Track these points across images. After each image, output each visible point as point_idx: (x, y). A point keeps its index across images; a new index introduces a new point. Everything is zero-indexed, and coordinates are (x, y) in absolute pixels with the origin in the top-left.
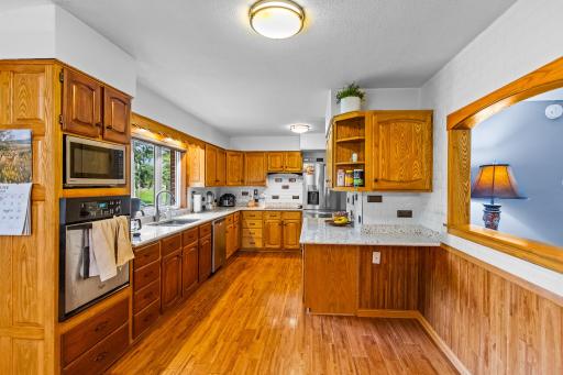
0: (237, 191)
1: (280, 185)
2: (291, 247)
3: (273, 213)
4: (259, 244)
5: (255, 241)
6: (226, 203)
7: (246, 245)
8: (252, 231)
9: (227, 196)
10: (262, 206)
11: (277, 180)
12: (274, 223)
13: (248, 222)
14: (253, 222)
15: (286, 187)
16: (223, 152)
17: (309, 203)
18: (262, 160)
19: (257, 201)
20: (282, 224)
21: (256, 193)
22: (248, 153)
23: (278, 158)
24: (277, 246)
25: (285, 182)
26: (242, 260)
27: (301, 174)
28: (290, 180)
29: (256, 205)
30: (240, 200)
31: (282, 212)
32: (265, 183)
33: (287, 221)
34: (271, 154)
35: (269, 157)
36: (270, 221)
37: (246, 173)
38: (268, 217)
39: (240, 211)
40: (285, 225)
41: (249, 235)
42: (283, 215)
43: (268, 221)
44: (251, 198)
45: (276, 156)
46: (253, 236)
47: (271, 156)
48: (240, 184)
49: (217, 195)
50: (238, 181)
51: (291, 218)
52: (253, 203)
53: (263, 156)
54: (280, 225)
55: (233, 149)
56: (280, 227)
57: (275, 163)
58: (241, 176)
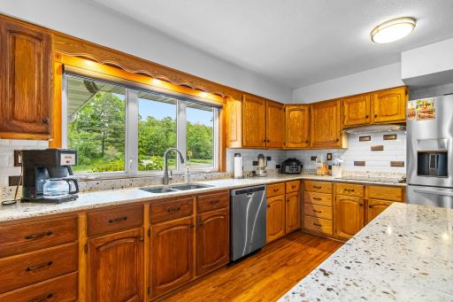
0: (305, 156)
1: (368, 145)
3: (349, 186)
4: (327, 229)
5: (321, 222)
6: (287, 169)
7: (309, 226)
8: (316, 208)
9: (289, 162)
10: (337, 174)
11: (361, 139)
12: (351, 201)
13: (312, 195)
14: (318, 195)
15: (378, 148)
16: (280, 107)
17: (421, 172)
19: (330, 167)
20: (365, 205)
21: (330, 157)
23: (361, 105)
25: (377, 141)
26: (294, 246)
27: (403, 124)
28: (386, 137)
29: (330, 174)
30: (308, 166)
32: (338, 144)
33: (374, 202)
34: (349, 100)
35: (346, 106)
36: (346, 197)
37: (312, 131)
38: (341, 192)
39: (300, 180)
40: (370, 207)
41: (312, 213)
42: (366, 191)
43: (342, 197)
44: (321, 165)
45: (357, 102)
46: (318, 215)
47: (349, 104)
48: (305, 145)
49: (280, 160)
50: (302, 142)
51: (382, 197)
52: (323, 171)
53: (336, 105)
54: (361, 205)
55: (294, 103)
56: (362, 208)
57: (357, 113)
58: (306, 136)
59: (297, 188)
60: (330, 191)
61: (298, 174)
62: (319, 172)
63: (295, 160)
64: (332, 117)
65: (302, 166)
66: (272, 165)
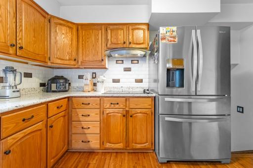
0: (71, 74)
1: (121, 67)
2: (139, 146)
3: (114, 100)
4: (95, 144)
5: (89, 137)
6: (54, 87)
7: (77, 145)
8: (85, 125)
9: (55, 79)
10: (101, 91)
11: (117, 62)
12: (116, 113)
13: (81, 112)
14: (86, 112)
15: (128, 70)
18: (100, 35)
19: (95, 85)
20: (127, 115)
21: (94, 76)
22: (82, 25)
23: (121, 32)
24: (120, 146)
25: (127, 64)
28: (133, 62)
29: (94, 90)
30: (76, 83)
31: (127, 99)
32: (103, 63)
33: (133, 111)
34: (111, 27)
35: (109, 31)
36: (111, 110)
37: (80, 50)
38: (108, 106)
39: (68, 98)
40: (131, 116)
41: (81, 131)
42: (128, 103)
43: (108, 111)
44: (88, 82)
45: (118, 29)
46: (86, 131)
47: (111, 30)
48: (73, 62)
49: (45, 78)
50: (70, 60)
51: (138, 107)
52: (90, 87)
53: (101, 29)
54: (124, 116)
55: (61, 17)
56: (125, 118)
57: (117, 39)
58: (74, 54)
59: (63, 108)
60: (98, 107)
61: (66, 91)
62: (86, 88)
63: (62, 78)
64: (98, 39)
65: (70, 84)
66: (34, 83)
